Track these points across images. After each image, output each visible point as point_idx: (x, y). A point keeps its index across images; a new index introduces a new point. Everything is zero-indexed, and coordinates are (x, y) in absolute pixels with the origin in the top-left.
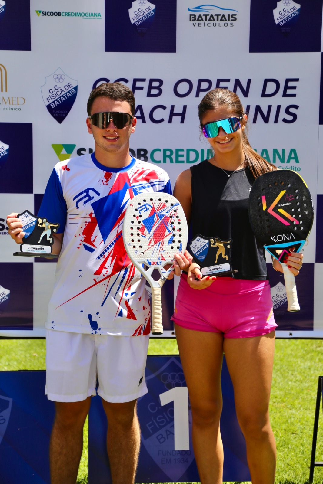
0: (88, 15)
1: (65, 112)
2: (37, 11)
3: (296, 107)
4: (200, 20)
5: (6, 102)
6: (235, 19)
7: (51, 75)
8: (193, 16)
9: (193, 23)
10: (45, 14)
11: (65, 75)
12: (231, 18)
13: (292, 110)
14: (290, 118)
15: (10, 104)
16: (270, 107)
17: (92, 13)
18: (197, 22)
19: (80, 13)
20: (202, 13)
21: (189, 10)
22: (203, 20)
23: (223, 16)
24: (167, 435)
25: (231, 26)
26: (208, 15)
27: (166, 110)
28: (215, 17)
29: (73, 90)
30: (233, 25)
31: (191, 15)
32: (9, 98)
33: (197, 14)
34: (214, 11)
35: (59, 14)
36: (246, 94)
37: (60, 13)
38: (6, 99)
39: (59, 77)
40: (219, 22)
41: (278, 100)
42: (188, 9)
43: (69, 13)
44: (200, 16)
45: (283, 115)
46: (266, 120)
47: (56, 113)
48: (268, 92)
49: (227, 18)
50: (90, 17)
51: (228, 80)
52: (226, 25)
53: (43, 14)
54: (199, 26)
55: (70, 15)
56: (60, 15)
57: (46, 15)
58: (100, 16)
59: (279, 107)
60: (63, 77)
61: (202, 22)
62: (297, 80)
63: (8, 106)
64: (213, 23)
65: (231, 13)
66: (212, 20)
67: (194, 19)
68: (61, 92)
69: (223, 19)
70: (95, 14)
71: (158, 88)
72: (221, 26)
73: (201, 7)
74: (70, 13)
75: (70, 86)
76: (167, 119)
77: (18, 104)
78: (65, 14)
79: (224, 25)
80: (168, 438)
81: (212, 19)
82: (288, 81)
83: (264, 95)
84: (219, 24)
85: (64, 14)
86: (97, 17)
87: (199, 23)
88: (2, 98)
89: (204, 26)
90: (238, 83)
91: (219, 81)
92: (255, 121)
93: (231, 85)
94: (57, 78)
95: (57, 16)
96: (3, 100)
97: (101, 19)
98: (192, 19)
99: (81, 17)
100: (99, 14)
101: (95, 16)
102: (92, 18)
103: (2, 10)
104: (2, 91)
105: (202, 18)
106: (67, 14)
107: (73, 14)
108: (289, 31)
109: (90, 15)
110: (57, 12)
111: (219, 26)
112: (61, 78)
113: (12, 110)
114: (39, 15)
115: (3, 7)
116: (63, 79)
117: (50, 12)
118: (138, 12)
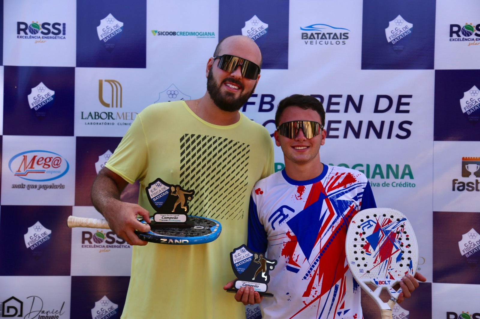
0: (202, 34)
2: (153, 31)
3: (410, 123)
4: (312, 39)
5: (120, 117)
6: (347, 38)
7: (164, 91)
8: (305, 35)
9: (305, 42)
10: (161, 34)
11: (179, 91)
12: (343, 37)
13: (405, 126)
14: (404, 134)
15: (124, 119)
16: (383, 123)
17: (206, 33)
18: (309, 41)
19: (194, 33)
20: (314, 32)
21: (301, 29)
22: (315, 38)
23: (335, 34)
25: (343, 44)
26: (320, 34)
28: (327, 36)
31: (303, 34)
32: (123, 113)
33: (309, 33)
34: (327, 30)
35: (174, 34)
36: (358, 109)
37: (175, 32)
38: (121, 115)
40: (331, 40)
41: (392, 116)
42: (300, 28)
43: (184, 32)
44: (312, 34)
45: (396, 130)
46: (379, 135)
48: (380, 108)
49: (339, 37)
50: (204, 36)
51: (340, 96)
53: (159, 34)
54: (311, 44)
55: (184, 34)
56: (175, 35)
58: (214, 35)
59: (392, 123)
60: (176, 93)
61: (314, 41)
62: (410, 96)
63: (122, 121)
64: (325, 42)
65: (343, 31)
66: (324, 39)
67: (306, 37)
69: (335, 37)
70: (209, 33)
71: (270, 103)
72: (333, 44)
73: (313, 27)
74: (185, 32)
78: (180, 34)
79: (336, 43)
81: (324, 37)
82: (401, 97)
83: (376, 111)
84: (331, 42)
85: (179, 34)
86: (211, 36)
87: (311, 41)
88: (117, 113)
89: (316, 44)
90: (350, 98)
91: (331, 97)
92: (367, 136)
93: (343, 101)
94: (171, 94)
95: (173, 36)
96: (118, 115)
97: (214, 37)
98: (304, 37)
99: (196, 36)
100: (213, 33)
101: (209, 35)
102: (206, 37)
103: (119, 31)
104: (117, 106)
105: (314, 37)
106: (182, 34)
107: (187, 34)
108: (402, 49)
109: (204, 34)
110: (173, 31)
111: (331, 44)
112: (174, 94)
113: (126, 124)
114: (154, 35)
115: (121, 28)
116: (176, 95)
117: (166, 31)
118: (251, 31)
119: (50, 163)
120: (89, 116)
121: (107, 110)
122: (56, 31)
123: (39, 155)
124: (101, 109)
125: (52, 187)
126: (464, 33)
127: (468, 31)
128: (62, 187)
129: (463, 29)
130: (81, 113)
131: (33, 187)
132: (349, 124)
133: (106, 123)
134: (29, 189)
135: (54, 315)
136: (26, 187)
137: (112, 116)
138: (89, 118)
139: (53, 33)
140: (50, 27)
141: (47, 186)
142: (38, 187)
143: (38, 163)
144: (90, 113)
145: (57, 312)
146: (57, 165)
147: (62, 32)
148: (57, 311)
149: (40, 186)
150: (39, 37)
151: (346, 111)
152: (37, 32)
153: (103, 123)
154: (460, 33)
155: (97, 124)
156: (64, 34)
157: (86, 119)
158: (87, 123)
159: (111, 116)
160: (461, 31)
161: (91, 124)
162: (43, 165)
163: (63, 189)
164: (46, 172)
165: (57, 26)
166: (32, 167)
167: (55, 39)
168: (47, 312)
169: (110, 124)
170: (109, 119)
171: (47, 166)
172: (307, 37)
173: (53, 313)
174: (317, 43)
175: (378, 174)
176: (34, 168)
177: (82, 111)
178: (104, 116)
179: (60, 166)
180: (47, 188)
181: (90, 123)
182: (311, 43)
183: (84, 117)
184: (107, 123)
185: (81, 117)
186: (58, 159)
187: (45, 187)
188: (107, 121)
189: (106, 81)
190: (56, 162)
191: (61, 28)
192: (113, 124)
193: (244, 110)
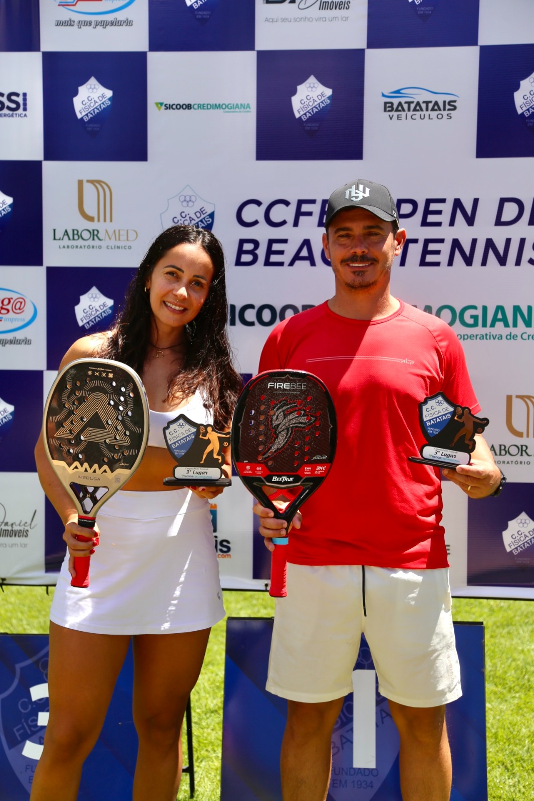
0: (231, 107)
2: (157, 104)
4: (400, 111)
5: (110, 236)
6: (455, 108)
7: (175, 197)
8: (390, 105)
9: (389, 116)
10: (169, 107)
11: (197, 197)
12: (448, 107)
16: (508, 241)
17: (237, 104)
18: (395, 114)
19: (219, 105)
20: (403, 100)
21: (383, 95)
22: (404, 110)
23: (436, 103)
24: (342, 744)
25: (448, 119)
26: (413, 102)
28: (424, 106)
29: (207, 218)
30: (451, 117)
31: (386, 103)
32: (115, 231)
33: (396, 102)
34: (422, 97)
35: (189, 107)
36: (470, 221)
37: (191, 105)
38: (111, 233)
39: (188, 199)
40: (429, 112)
41: (522, 230)
42: (381, 94)
43: (203, 104)
44: (400, 104)
45: (529, 252)
46: (502, 261)
48: (504, 218)
49: (442, 107)
50: (234, 110)
51: (443, 201)
52: (440, 116)
53: (166, 108)
54: (398, 119)
55: (205, 108)
56: (191, 108)
57: (170, 109)
58: (249, 107)
59: (523, 241)
60: (193, 199)
61: (403, 114)
63: (113, 243)
64: (421, 115)
65: (448, 98)
66: (418, 110)
67: (390, 109)
68: (191, 221)
69: (436, 107)
70: (241, 105)
72: (432, 119)
73: (401, 91)
74: (205, 104)
75: (204, 212)
77: (127, 240)
78: (198, 107)
79: (437, 117)
80: (343, 748)
81: (418, 108)
83: (499, 222)
84: (429, 115)
85: (196, 107)
86: (245, 110)
87: (398, 115)
88: (105, 231)
89: (406, 119)
90: (458, 204)
91: (429, 202)
92: (484, 263)
93: (447, 208)
94: (185, 200)
95: (187, 110)
96: (107, 234)
97: (250, 112)
98: (388, 109)
99: (221, 109)
100: (248, 104)
101: (242, 108)
102: (237, 112)
103: (106, 104)
104: (105, 221)
105: (402, 108)
106: (200, 107)
107: (209, 107)
109: (235, 107)
110: (187, 103)
111: (429, 118)
112: (190, 200)
113: (119, 248)
114: (159, 110)
115: (109, 99)
116: (193, 202)
117: (176, 103)
118: (305, 100)
119: (9, 307)
120: (64, 235)
121: (91, 226)
122: (13, 106)
124: (82, 224)
125: (13, 342)
128: (27, 343)
130: (53, 232)
132: (456, 244)
133: (89, 246)
135: (22, 528)
137: (99, 235)
138: (64, 239)
139: (9, 108)
140: (4, 100)
141: (6, 341)
144: (66, 231)
145: (26, 525)
146: (20, 309)
147: (22, 107)
148: (26, 523)
151: (452, 223)
153: (85, 246)
155: (77, 247)
156: (25, 109)
157: (60, 239)
158: (62, 246)
161: (68, 247)
163: (29, 346)
164: (3, 320)
165: (14, 98)
167: (11, 118)
168: (12, 525)
169: (95, 247)
170: (93, 239)
171: (5, 312)
172: (393, 108)
173: (21, 524)
174: (408, 118)
175: (500, 320)
177: (54, 228)
178: (86, 235)
179: (23, 311)
180: (6, 343)
181: (66, 247)
182: (399, 117)
183: (57, 237)
184: (91, 246)
185: (53, 238)
186: (21, 300)
187: (3, 343)
188: (91, 243)
190: (19, 304)
191: (20, 100)
192: (100, 247)
193: (296, 224)
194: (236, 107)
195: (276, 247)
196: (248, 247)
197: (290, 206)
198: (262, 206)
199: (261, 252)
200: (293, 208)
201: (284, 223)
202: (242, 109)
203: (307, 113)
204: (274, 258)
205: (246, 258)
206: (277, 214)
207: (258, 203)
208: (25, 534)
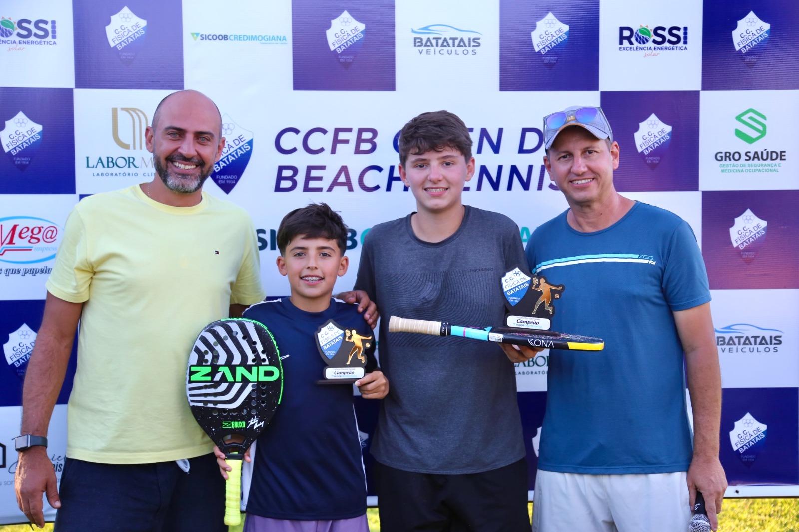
0: (267, 39)
1: (234, 177)
2: (193, 34)
4: (429, 46)
5: (147, 164)
6: (479, 45)
8: (419, 40)
9: (419, 50)
10: (204, 38)
11: (235, 124)
12: (472, 44)
15: (152, 167)
16: (531, 168)
17: (273, 37)
18: (425, 49)
19: (256, 36)
20: (431, 37)
21: (413, 32)
22: (432, 46)
23: (462, 40)
25: (473, 54)
26: (440, 39)
27: (382, 172)
28: (451, 42)
29: (246, 146)
30: (476, 53)
31: (415, 39)
32: (151, 158)
33: (425, 38)
34: (448, 34)
35: (225, 38)
36: (496, 149)
37: (227, 36)
38: (147, 160)
39: (226, 127)
40: (456, 48)
42: (411, 30)
43: (240, 36)
44: (429, 40)
46: (526, 186)
47: (221, 179)
48: (527, 146)
49: (467, 44)
50: (271, 42)
52: (466, 52)
53: (202, 38)
54: (427, 54)
55: (241, 39)
56: (227, 39)
57: (206, 39)
58: (285, 39)
60: (231, 127)
61: (432, 49)
63: (149, 170)
64: (448, 51)
65: (473, 36)
66: (445, 46)
67: (420, 44)
68: (229, 148)
69: (462, 44)
70: (277, 37)
71: (370, 141)
72: (458, 54)
73: (430, 28)
75: (242, 140)
76: (383, 185)
78: (235, 38)
79: (463, 53)
81: (445, 44)
83: (521, 150)
84: (456, 51)
85: (232, 38)
86: (281, 42)
87: (427, 50)
88: (141, 158)
89: (435, 54)
90: (484, 133)
92: (510, 188)
95: (223, 41)
96: (143, 162)
97: (286, 44)
98: (418, 44)
99: (258, 41)
100: (284, 37)
102: (273, 44)
103: (141, 33)
104: (141, 148)
105: (431, 43)
106: (237, 38)
107: (245, 38)
108: (555, 62)
111: (456, 54)
112: (229, 128)
114: (195, 40)
115: (144, 29)
116: (231, 130)
117: (212, 34)
118: (339, 34)
119: (40, 236)
120: (98, 162)
122: (41, 33)
123: (22, 224)
124: (117, 152)
125: (45, 272)
126: (639, 39)
127: (643, 37)
129: (636, 33)
130: (86, 159)
131: (15, 273)
132: (484, 170)
133: (125, 173)
134: (8, 276)
136: (3, 272)
137: (135, 163)
138: (98, 166)
139: (37, 36)
140: (32, 27)
141: (37, 270)
142: (22, 272)
143: (20, 236)
144: (100, 159)
145: (60, 459)
146: (51, 237)
147: (51, 34)
148: (60, 457)
149: (26, 270)
150: (15, 42)
151: (480, 150)
152: (11, 34)
154: (633, 40)
155: (112, 174)
156: (54, 37)
157: (94, 167)
158: (96, 174)
159: (133, 163)
160: (634, 37)
161: (102, 174)
162: (29, 238)
164: (33, 249)
165: (42, 25)
166: (11, 242)
167: (39, 45)
169: (131, 175)
170: (129, 167)
171: (36, 241)
172: (422, 44)
176: (14, 244)
177: (88, 156)
178: (121, 162)
179: (55, 240)
180: (36, 273)
181: (100, 174)
182: (428, 52)
183: (91, 165)
184: (127, 173)
185: (86, 165)
186: (53, 229)
187: (34, 272)
188: (126, 170)
189: (123, 109)
190: (50, 233)
191: (49, 27)
192: (136, 174)
193: (333, 151)
194: (272, 40)
195: (314, 173)
196: (287, 173)
197: (327, 134)
198: (299, 134)
199: (300, 178)
200: (330, 136)
201: (322, 150)
202: (279, 41)
203: (342, 47)
204: (312, 184)
205: (285, 184)
206: (315, 141)
207: (296, 131)
208: (59, 468)
